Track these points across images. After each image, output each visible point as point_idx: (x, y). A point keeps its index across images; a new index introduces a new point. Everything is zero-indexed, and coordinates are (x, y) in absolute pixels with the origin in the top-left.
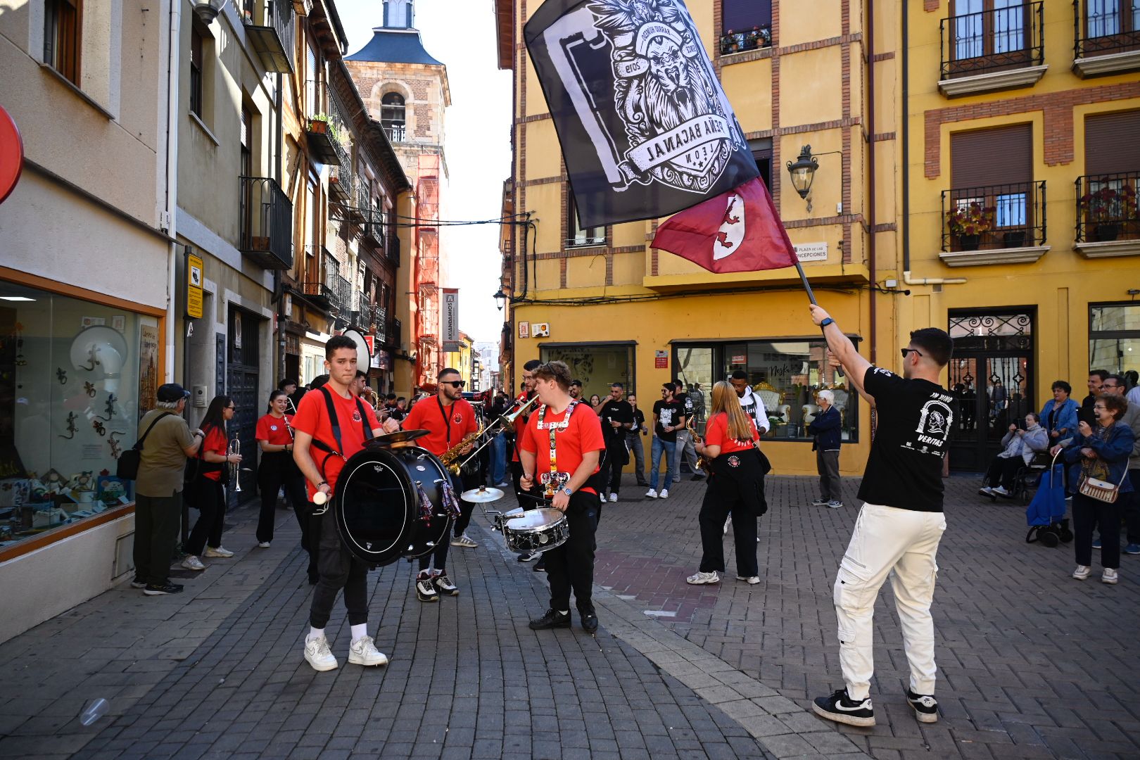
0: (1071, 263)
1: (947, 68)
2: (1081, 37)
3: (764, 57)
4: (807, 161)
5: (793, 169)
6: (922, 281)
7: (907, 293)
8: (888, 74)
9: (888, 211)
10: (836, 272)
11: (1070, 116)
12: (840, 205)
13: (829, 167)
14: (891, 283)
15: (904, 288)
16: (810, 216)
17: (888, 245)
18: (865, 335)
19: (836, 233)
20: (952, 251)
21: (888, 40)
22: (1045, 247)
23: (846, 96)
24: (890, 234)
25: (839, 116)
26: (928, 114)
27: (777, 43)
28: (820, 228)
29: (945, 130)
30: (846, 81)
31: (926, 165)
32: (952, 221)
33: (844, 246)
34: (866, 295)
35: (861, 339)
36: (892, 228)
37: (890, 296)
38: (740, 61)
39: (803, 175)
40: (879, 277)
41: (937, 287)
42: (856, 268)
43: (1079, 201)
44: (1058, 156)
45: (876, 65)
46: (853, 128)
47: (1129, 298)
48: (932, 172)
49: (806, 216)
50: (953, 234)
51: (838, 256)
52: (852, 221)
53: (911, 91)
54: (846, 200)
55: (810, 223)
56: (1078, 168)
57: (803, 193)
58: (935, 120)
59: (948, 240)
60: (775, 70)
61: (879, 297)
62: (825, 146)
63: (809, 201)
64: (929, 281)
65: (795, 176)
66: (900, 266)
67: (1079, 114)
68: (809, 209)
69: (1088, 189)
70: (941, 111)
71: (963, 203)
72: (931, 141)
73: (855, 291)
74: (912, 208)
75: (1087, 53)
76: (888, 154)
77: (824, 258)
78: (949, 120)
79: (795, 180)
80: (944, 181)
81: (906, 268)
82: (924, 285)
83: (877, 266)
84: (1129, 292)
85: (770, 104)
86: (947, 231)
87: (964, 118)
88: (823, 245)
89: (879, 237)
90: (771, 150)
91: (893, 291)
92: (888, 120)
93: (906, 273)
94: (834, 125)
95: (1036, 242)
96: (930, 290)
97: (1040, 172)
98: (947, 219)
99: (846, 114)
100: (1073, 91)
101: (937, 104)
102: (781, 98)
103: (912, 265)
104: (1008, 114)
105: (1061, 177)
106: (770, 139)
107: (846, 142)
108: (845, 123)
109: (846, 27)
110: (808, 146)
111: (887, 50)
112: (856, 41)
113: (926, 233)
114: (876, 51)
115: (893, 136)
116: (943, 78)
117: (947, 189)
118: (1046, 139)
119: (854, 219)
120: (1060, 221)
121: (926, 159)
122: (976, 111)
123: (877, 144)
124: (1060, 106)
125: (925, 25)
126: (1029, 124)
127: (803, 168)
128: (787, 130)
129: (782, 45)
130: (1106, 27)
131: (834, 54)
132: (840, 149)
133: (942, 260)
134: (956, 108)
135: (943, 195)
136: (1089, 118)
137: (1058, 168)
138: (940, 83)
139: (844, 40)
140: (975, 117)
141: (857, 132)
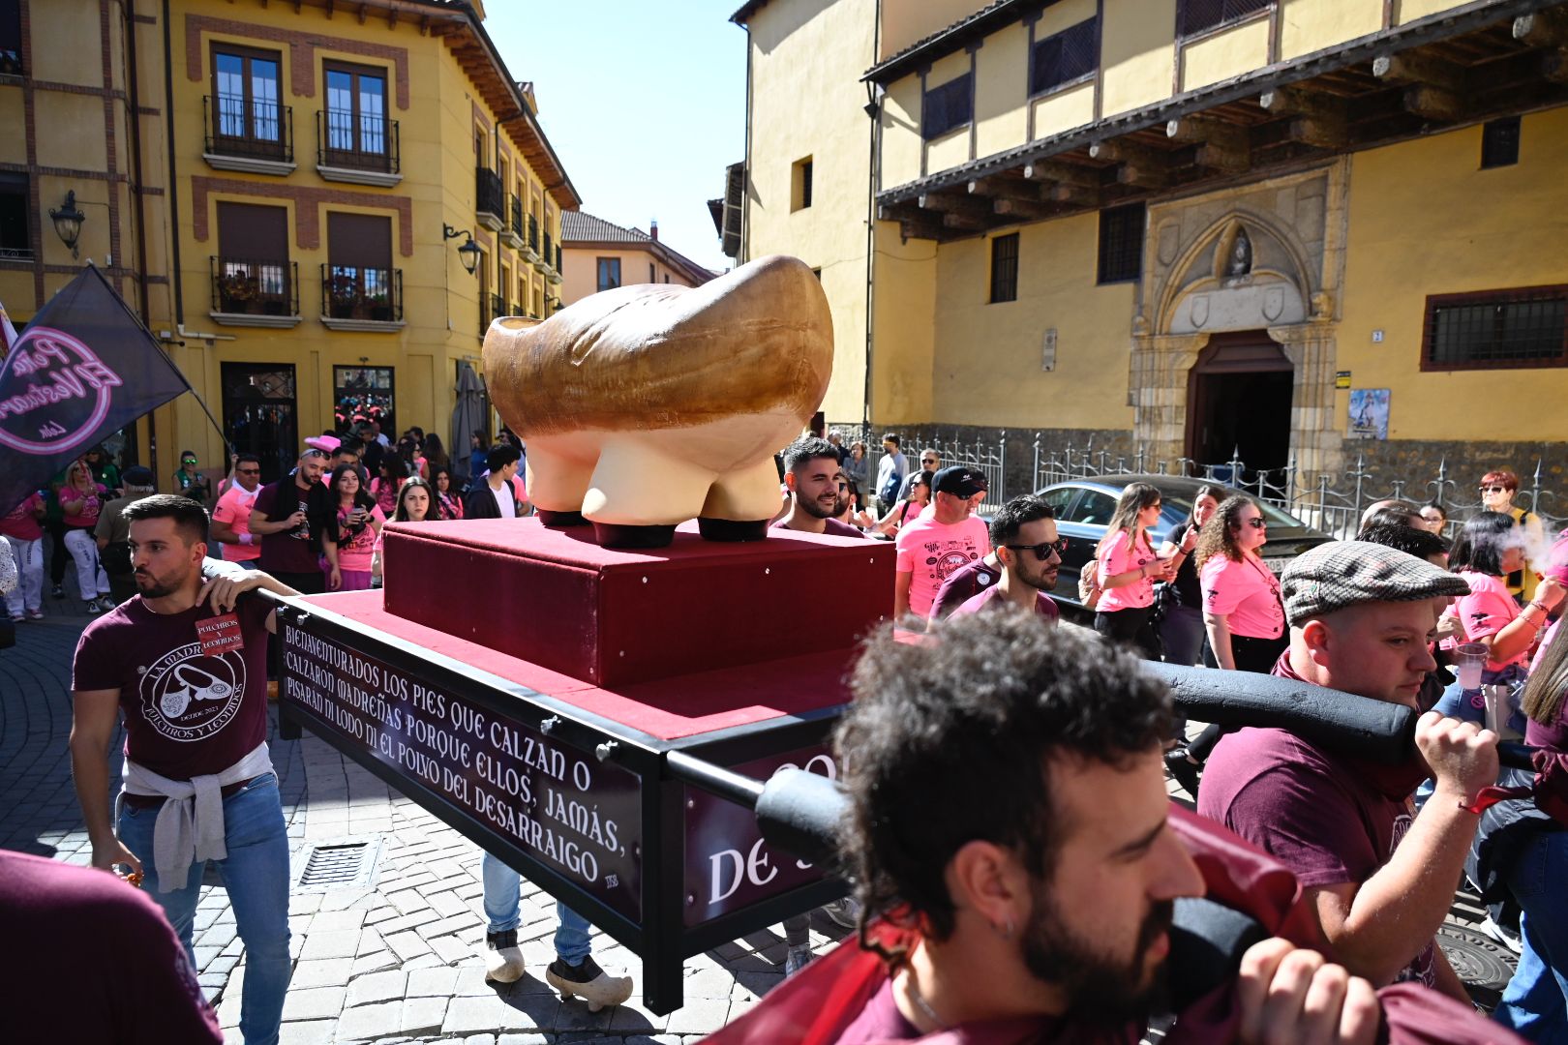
0: (319, 332)
1: (211, 143)
2: (323, 147)
3: (14, 83)
4: (69, 210)
5: (56, 217)
6: (196, 335)
7: (182, 344)
8: (154, 130)
9: (159, 263)
11: (316, 210)
12: (109, 257)
13: (96, 217)
14: (166, 334)
15: (179, 340)
16: (77, 263)
17: (161, 298)
20: (222, 311)
21: (152, 94)
22: (299, 318)
23: (111, 151)
24: (162, 287)
25: (104, 169)
26: (195, 179)
27: (30, 73)
30: (110, 135)
31: (195, 228)
32: (221, 282)
36: (164, 280)
37: (165, 345)
39: (70, 225)
40: (153, 327)
41: (210, 341)
43: (324, 283)
44: (308, 242)
45: (142, 118)
46: (120, 184)
47: (361, 363)
48: (201, 234)
49: (71, 263)
50: (222, 296)
52: (123, 275)
53: (178, 153)
54: (115, 254)
56: (322, 255)
57: (71, 243)
58: (201, 186)
59: (218, 302)
60: (29, 103)
62: (92, 198)
63: (76, 248)
64: (201, 335)
65: (59, 223)
66: (174, 319)
67: (324, 208)
68: (75, 256)
69: (330, 271)
70: (207, 179)
71: (231, 269)
72: (199, 206)
74: (183, 267)
75: (329, 163)
76: (157, 210)
78: (215, 189)
79: (60, 226)
80: (212, 247)
81: (180, 321)
82: (198, 338)
83: (150, 314)
84: (361, 359)
85: (23, 137)
86: (217, 293)
87: (229, 189)
89: (152, 288)
90: (26, 186)
91: (168, 342)
92: (156, 174)
93: (181, 327)
94: (99, 176)
95: (293, 313)
96: (203, 344)
97: (295, 254)
98: (216, 282)
99: (112, 168)
100: (318, 190)
101: (203, 172)
102: (37, 135)
103: (185, 319)
104: (267, 196)
105: (310, 261)
106: (26, 175)
107: (114, 197)
108: (111, 178)
109: (108, 80)
110: (71, 194)
111: (152, 105)
112: (119, 97)
113: (197, 292)
114: (141, 103)
115: (161, 192)
116: (208, 150)
117: (215, 252)
118: (297, 225)
119: (125, 273)
120: (310, 296)
121: (195, 221)
122: (239, 187)
123: (145, 197)
124: (308, 199)
125: (189, 94)
126: (284, 209)
127: (68, 217)
128: (47, 171)
129: (36, 77)
130: (342, 141)
131: (97, 105)
132: (107, 201)
133: (213, 318)
134: (221, 181)
135: (212, 258)
136: (330, 214)
137: (308, 252)
138: (206, 156)
139: (107, 93)
140: (238, 191)
141: (122, 190)
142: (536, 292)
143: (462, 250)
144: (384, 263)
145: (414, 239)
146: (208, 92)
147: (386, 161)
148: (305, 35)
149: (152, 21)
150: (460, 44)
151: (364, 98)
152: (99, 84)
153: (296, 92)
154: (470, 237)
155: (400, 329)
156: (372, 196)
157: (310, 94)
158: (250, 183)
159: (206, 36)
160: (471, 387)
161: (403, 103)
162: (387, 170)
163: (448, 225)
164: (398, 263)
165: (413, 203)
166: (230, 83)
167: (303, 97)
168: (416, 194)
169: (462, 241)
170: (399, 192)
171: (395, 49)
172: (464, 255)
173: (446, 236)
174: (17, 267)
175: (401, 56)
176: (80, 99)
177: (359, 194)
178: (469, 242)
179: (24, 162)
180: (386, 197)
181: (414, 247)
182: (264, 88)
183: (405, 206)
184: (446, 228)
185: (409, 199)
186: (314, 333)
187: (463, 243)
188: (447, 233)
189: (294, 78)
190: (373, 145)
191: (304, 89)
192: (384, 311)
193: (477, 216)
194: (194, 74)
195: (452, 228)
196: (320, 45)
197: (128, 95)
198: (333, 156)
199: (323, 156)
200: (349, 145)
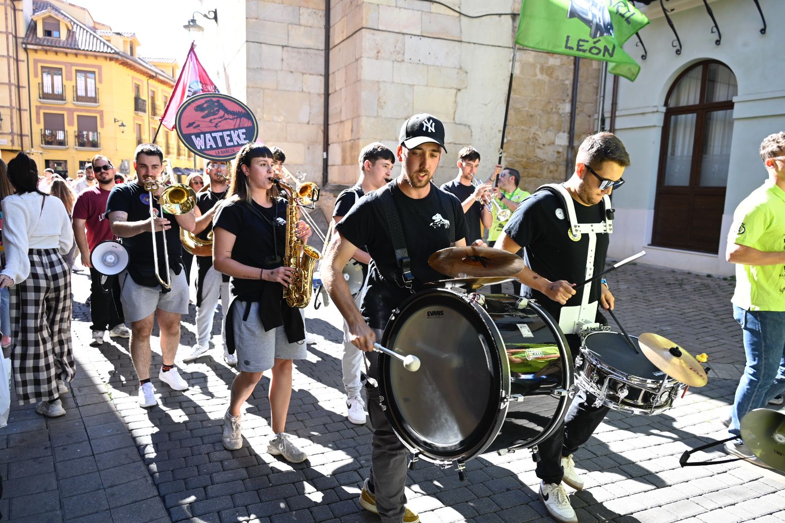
0: (74, 151)
1: (41, 96)
2: (75, 96)
6: (37, 151)
7: (33, 154)
8: (24, 92)
9: (26, 131)
10: (10, 148)
11: (73, 114)
12: (10, 130)
13: (7, 119)
16: (1, 132)
17: (27, 140)
19: (10, 138)
20: (45, 145)
21: (24, 82)
22: (67, 147)
23: (11, 100)
24: (27, 138)
25: (9, 105)
26: (36, 106)
28: (5, 136)
29: (42, 112)
30: (10, 96)
32: (44, 136)
33: (12, 141)
36: (27, 136)
41: (41, 153)
42: (16, 148)
43: (76, 136)
44: (71, 124)
45: (21, 89)
46: (13, 109)
48: (38, 122)
50: (45, 141)
51: (10, 144)
53: (31, 99)
54: (12, 129)
55: (2, 134)
56: (75, 128)
58: (38, 108)
59: (43, 142)
62: (5, 113)
64: (39, 151)
66: (30, 147)
67: (76, 114)
68: (1, 130)
69: (78, 133)
70: (40, 106)
71: (47, 132)
72: (38, 114)
74: (33, 132)
75: (77, 100)
76: (25, 115)
77: (6, 144)
78: (42, 109)
80: (42, 126)
83: (24, 145)
84: (88, 159)
86: (43, 139)
87: (47, 109)
88: (6, 140)
89: (24, 138)
92: (25, 105)
93: (32, 149)
94: (8, 107)
95: (66, 145)
96: (39, 154)
97: (67, 127)
99: (11, 105)
100: (74, 109)
101: (39, 104)
103: (34, 147)
104: (58, 111)
105: (72, 130)
107: (11, 113)
108: (11, 108)
109: (10, 81)
111: (24, 85)
112: (13, 85)
113: (37, 139)
114: (21, 85)
115: (27, 110)
116: (40, 98)
117: (43, 128)
118: (68, 119)
119: (15, 134)
120: (72, 141)
121: (36, 119)
122: (50, 108)
123: (22, 112)
124: (70, 111)
125: (35, 82)
126: (63, 115)
130: (81, 93)
131: (7, 87)
133: (42, 147)
134: (44, 107)
135: (41, 129)
136: (78, 116)
137: (71, 127)
138: (40, 100)
139: (9, 84)
140: (49, 109)
141: (14, 111)
143: (120, 126)
144: (95, 130)
145: (104, 122)
146: (40, 82)
147: (95, 100)
148: (70, 63)
149: (23, 61)
150: (120, 62)
151: (88, 80)
152: (7, 81)
153: (67, 80)
154: (122, 122)
155: (100, 150)
156: (91, 110)
157: (71, 80)
158: (53, 107)
159: (40, 65)
160: (123, 168)
161: (100, 82)
162: (96, 102)
164: (99, 130)
165: (104, 112)
166: (47, 79)
167: (69, 81)
168: (105, 109)
169: (120, 123)
170: (99, 109)
171: (98, 66)
173: (115, 121)
175: (100, 68)
177: (86, 110)
178: (122, 124)
180: (95, 110)
181: (105, 126)
182: (57, 79)
183: (101, 113)
187: (120, 124)
189: (66, 76)
190: (91, 94)
191: (69, 79)
192: (95, 145)
193: (135, 113)
194: (36, 76)
195: (117, 119)
196: (74, 66)
197: (16, 84)
198: (78, 98)
199: (75, 99)
200: (83, 94)
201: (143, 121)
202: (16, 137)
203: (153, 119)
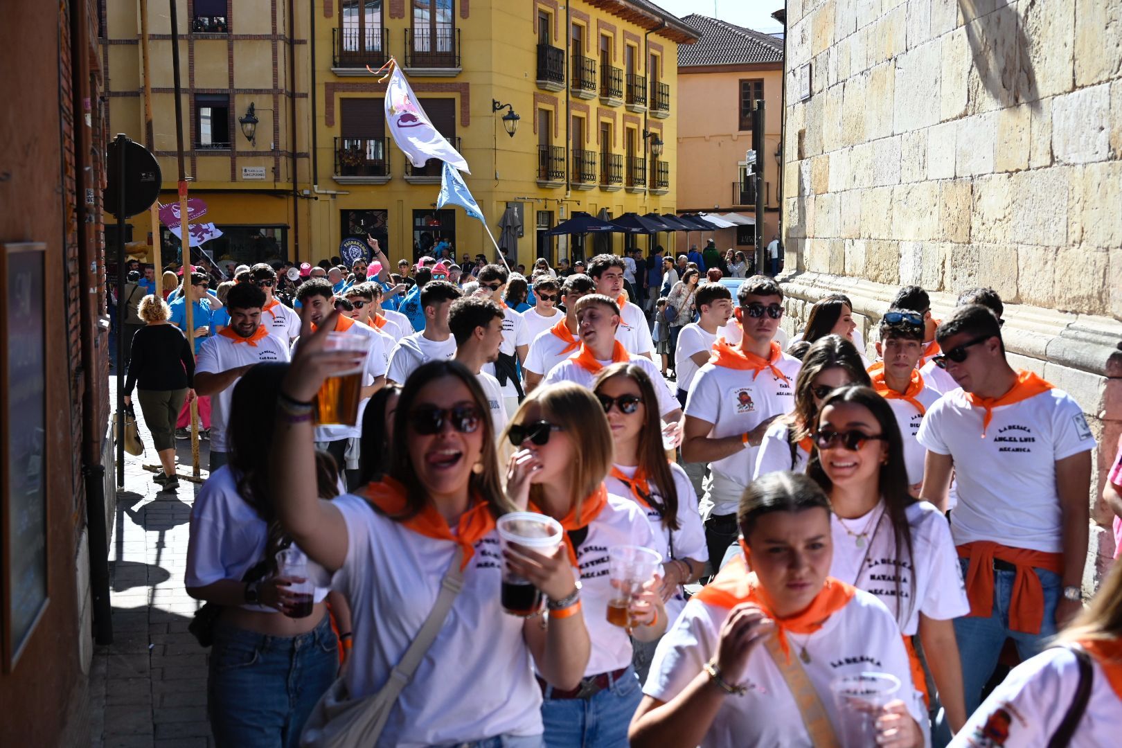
0: (404, 186)
1: (337, 60)
2: (409, 52)
3: (223, 38)
4: (251, 117)
5: (243, 122)
6: (324, 192)
7: (316, 198)
8: (303, 53)
9: (304, 145)
10: (272, 187)
12: (272, 144)
13: (264, 117)
14: (306, 192)
15: (314, 196)
16: (254, 149)
17: (304, 165)
18: (292, 225)
19: (271, 162)
20: (342, 175)
21: (303, 32)
22: (389, 177)
23: (275, 75)
24: (306, 160)
25: (271, 87)
26: (327, 84)
27: (231, 31)
28: (261, 158)
30: (275, 65)
31: (326, 118)
32: (340, 154)
33: (276, 171)
34: (291, 199)
35: (289, 228)
36: (306, 155)
37: (306, 199)
38: (207, 38)
39: (249, 126)
40: (299, 188)
41: (333, 196)
42: (283, 185)
45: (296, 46)
46: (280, 96)
47: (432, 208)
48: (330, 122)
49: (251, 149)
50: (342, 164)
51: (271, 177)
52: (280, 155)
53: (317, 68)
54: (276, 141)
55: (255, 154)
57: (250, 138)
58: (330, 88)
59: (339, 168)
60: (230, 49)
61: (299, 201)
62: (264, 105)
63: (254, 140)
64: (328, 192)
65: (244, 126)
66: (312, 181)
68: (254, 145)
70: (334, 84)
72: (329, 102)
73: (285, 196)
74: (318, 145)
76: (304, 106)
77: (264, 177)
78: (339, 90)
80: (336, 131)
81: (315, 183)
82: (326, 194)
83: (299, 178)
84: (432, 205)
85: (227, 71)
86: (338, 161)
87: (348, 90)
88: (263, 169)
89: (299, 160)
90: (228, 102)
91: (308, 197)
92: (303, 85)
93: (316, 186)
94: (268, 92)
95: (386, 173)
96: (329, 198)
98: (337, 155)
99: (275, 86)
101: (331, 80)
102: (235, 69)
103: (319, 181)
104: (371, 92)
106: (228, 95)
107: (276, 103)
108: (275, 92)
109: (274, 29)
110: (252, 105)
111: (302, 38)
112: (280, 39)
113: (326, 161)
114: (296, 37)
115: (306, 95)
116: (335, 65)
117: (338, 134)
119: (281, 153)
120: (398, 161)
121: (326, 114)
122: (354, 87)
123: (297, 99)
125: (324, 26)
126: (382, 100)
127: (248, 122)
128: (239, 91)
129: (235, 33)
130: (422, 46)
131: (268, 45)
132: (272, 108)
133: (335, 180)
134: (343, 84)
135: (335, 138)
138: (333, 69)
139: (274, 37)
140: (353, 90)
141: (282, 98)
142: (630, 132)
143: (505, 119)
144: (450, 133)
145: (470, 114)
146: (336, 26)
147: (451, 59)
151: (439, 12)
152: (269, 31)
153: (392, 16)
154: (511, 108)
156: (442, 84)
157: (401, 16)
158: (361, 84)
160: (509, 224)
161: (465, 14)
162: (452, 64)
163: (496, 100)
164: (459, 131)
165: (470, 86)
166: (351, 18)
167: (397, 19)
168: (472, 79)
169: (505, 112)
170: (461, 80)
172: (506, 122)
173: (494, 109)
174: (221, 154)
176: (259, 43)
177: (433, 84)
178: (511, 112)
179: (227, 87)
180: (451, 84)
181: (471, 120)
182: (372, 15)
183: (464, 89)
184: (494, 103)
185: (468, 84)
186: (400, 187)
187: (506, 114)
188: (496, 106)
189: (391, 6)
190: (443, 46)
191: (397, 13)
193: (537, 84)
194: (328, 13)
195: (499, 103)
197: (287, 36)
198: (416, 58)
199: (409, 60)
200: (427, 48)
201: (555, 102)
202: (283, 160)
203: (576, 95)
